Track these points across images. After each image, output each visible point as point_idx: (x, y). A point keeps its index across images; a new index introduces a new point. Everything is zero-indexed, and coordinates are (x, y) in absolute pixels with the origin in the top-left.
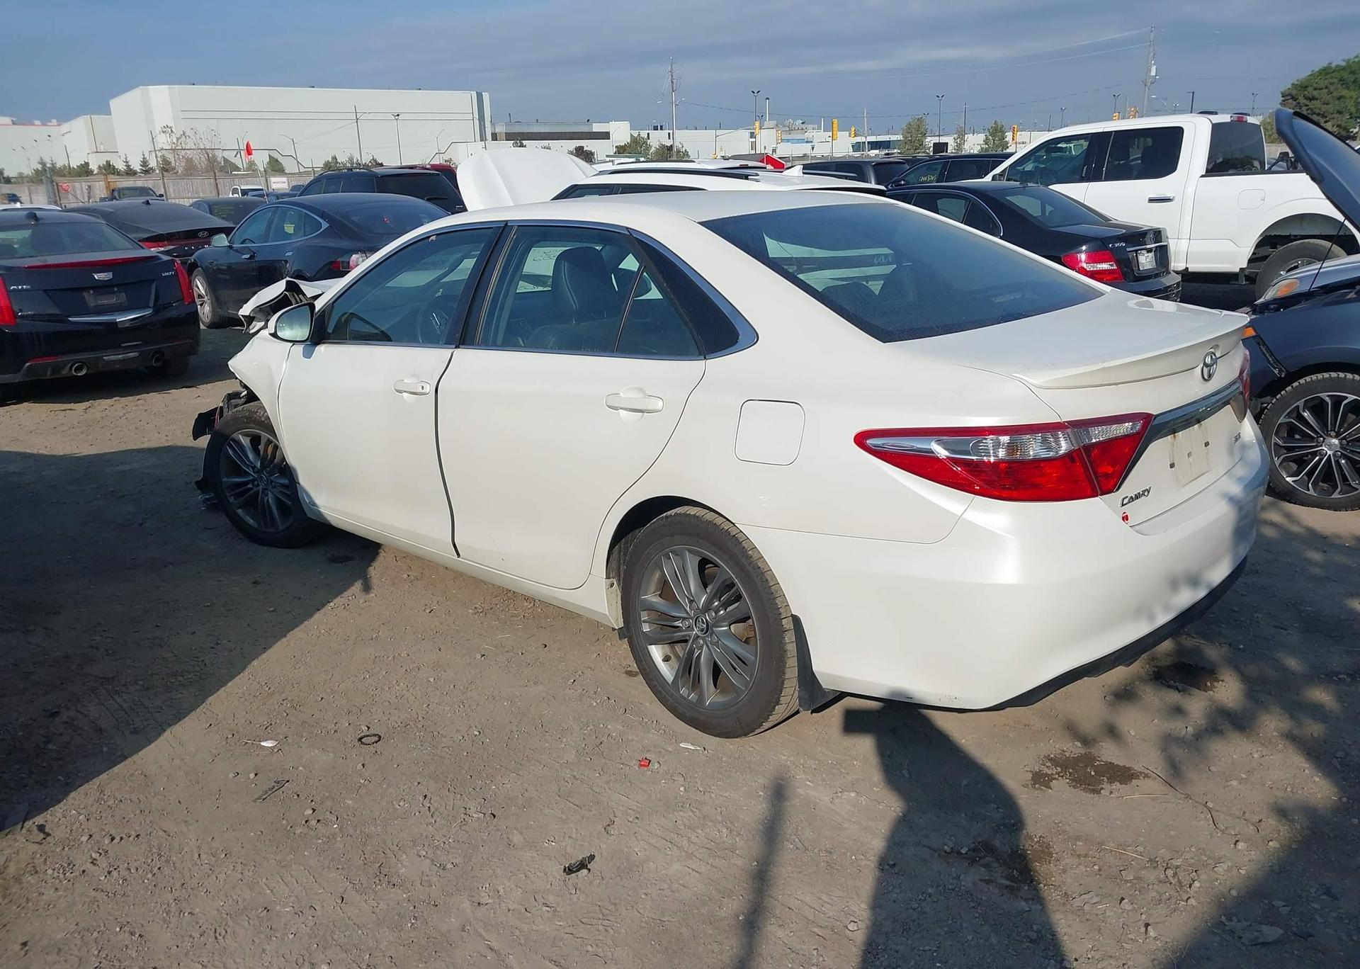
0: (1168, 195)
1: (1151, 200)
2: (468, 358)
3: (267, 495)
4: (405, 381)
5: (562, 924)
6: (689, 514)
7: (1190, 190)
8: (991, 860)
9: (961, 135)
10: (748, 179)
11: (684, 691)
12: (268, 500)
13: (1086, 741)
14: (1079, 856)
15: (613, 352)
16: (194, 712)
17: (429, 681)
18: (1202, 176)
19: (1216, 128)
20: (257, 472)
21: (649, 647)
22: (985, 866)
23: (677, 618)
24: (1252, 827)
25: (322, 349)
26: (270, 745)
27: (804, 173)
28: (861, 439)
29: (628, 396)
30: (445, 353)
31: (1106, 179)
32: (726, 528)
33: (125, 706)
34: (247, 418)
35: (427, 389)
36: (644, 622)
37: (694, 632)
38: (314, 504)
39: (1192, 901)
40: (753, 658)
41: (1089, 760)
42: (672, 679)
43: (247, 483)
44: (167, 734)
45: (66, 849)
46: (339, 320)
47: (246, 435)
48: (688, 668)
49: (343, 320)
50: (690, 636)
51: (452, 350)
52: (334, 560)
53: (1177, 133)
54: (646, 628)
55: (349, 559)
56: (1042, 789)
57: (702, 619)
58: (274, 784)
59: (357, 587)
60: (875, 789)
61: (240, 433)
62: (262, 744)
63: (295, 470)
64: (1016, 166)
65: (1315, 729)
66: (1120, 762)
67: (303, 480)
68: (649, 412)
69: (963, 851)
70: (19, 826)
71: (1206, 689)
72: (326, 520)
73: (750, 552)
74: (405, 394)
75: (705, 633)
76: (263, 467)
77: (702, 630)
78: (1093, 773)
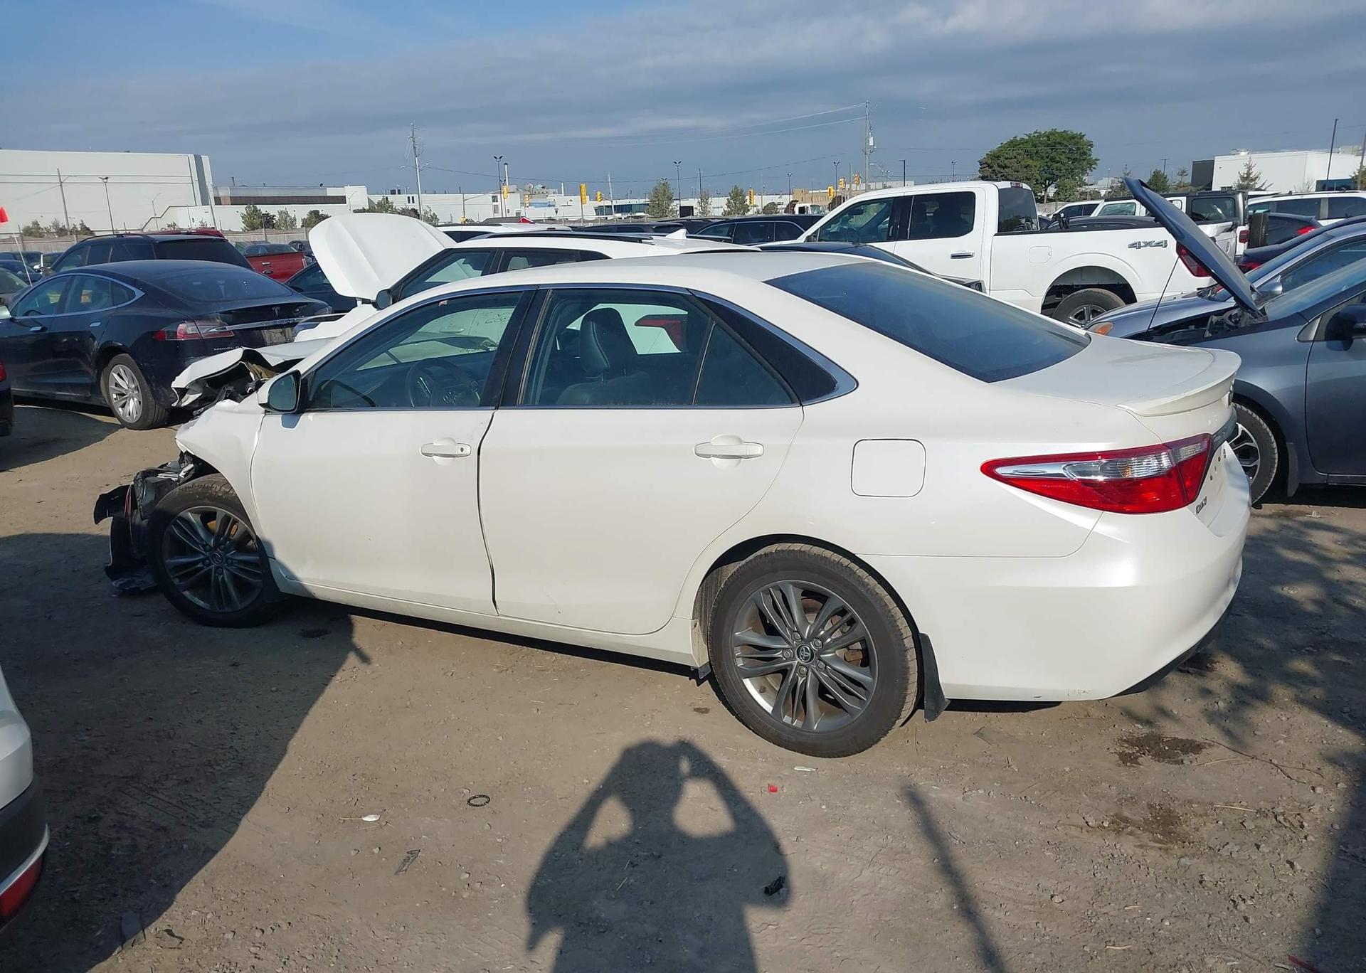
0: (968, 251)
1: (954, 257)
2: (505, 417)
3: (223, 573)
4: (435, 444)
5: (795, 938)
6: (794, 550)
7: (987, 247)
8: (1133, 828)
9: (704, 200)
10: (641, 242)
11: (787, 719)
12: (223, 578)
13: (1148, 723)
14: (1201, 816)
15: (690, 404)
16: (259, 799)
17: (498, 740)
18: (996, 235)
19: (1002, 193)
20: (208, 551)
21: (744, 680)
22: (1131, 834)
23: (777, 650)
24: (1316, 775)
25: (309, 418)
26: (374, 819)
28: (989, 469)
29: (720, 444)
30: (485, 415)
31: (911, 239)
32: (837, 560)
33: (174, 802)
34: (198, 493)
35: (468, 450)
36: (738, 657)
37: (796, 662)
38: (294, 578)
39: (1310, 838)
40: (870, 679)
41: (1158, 739)
42: (772, 708)
43: (197, 562)
44: (245, 823)
45: (215, 949)
46: (319, 387)
47: (194, 512)
48: (793, 698)
49: (323, 387)
50: (791, 666)
51: (492, 412)
52: (308, 635)
53: (969, 198)
54: (740, 663)
55: (320, 633)
56: (1133, 766)
57: (806, 648)
58: (408, 855)
59: (352, 659)
60: (996, 784)
61: (190, 511)
62: (364, 819)
63: (270, 545)
64: (827, 227)
65: (1317, 692)
66: (1182, 736)
67: (282, 554)
68: (748, 457)
69: (1106, 824)
70: (141, 934)
71: (1211, 670)
72: (309, 593)
73: (866, 580)
74: (434, 457)
75: (810, 661)
76: (217, 544)
77: (806, 658)
78: (1167, 748)
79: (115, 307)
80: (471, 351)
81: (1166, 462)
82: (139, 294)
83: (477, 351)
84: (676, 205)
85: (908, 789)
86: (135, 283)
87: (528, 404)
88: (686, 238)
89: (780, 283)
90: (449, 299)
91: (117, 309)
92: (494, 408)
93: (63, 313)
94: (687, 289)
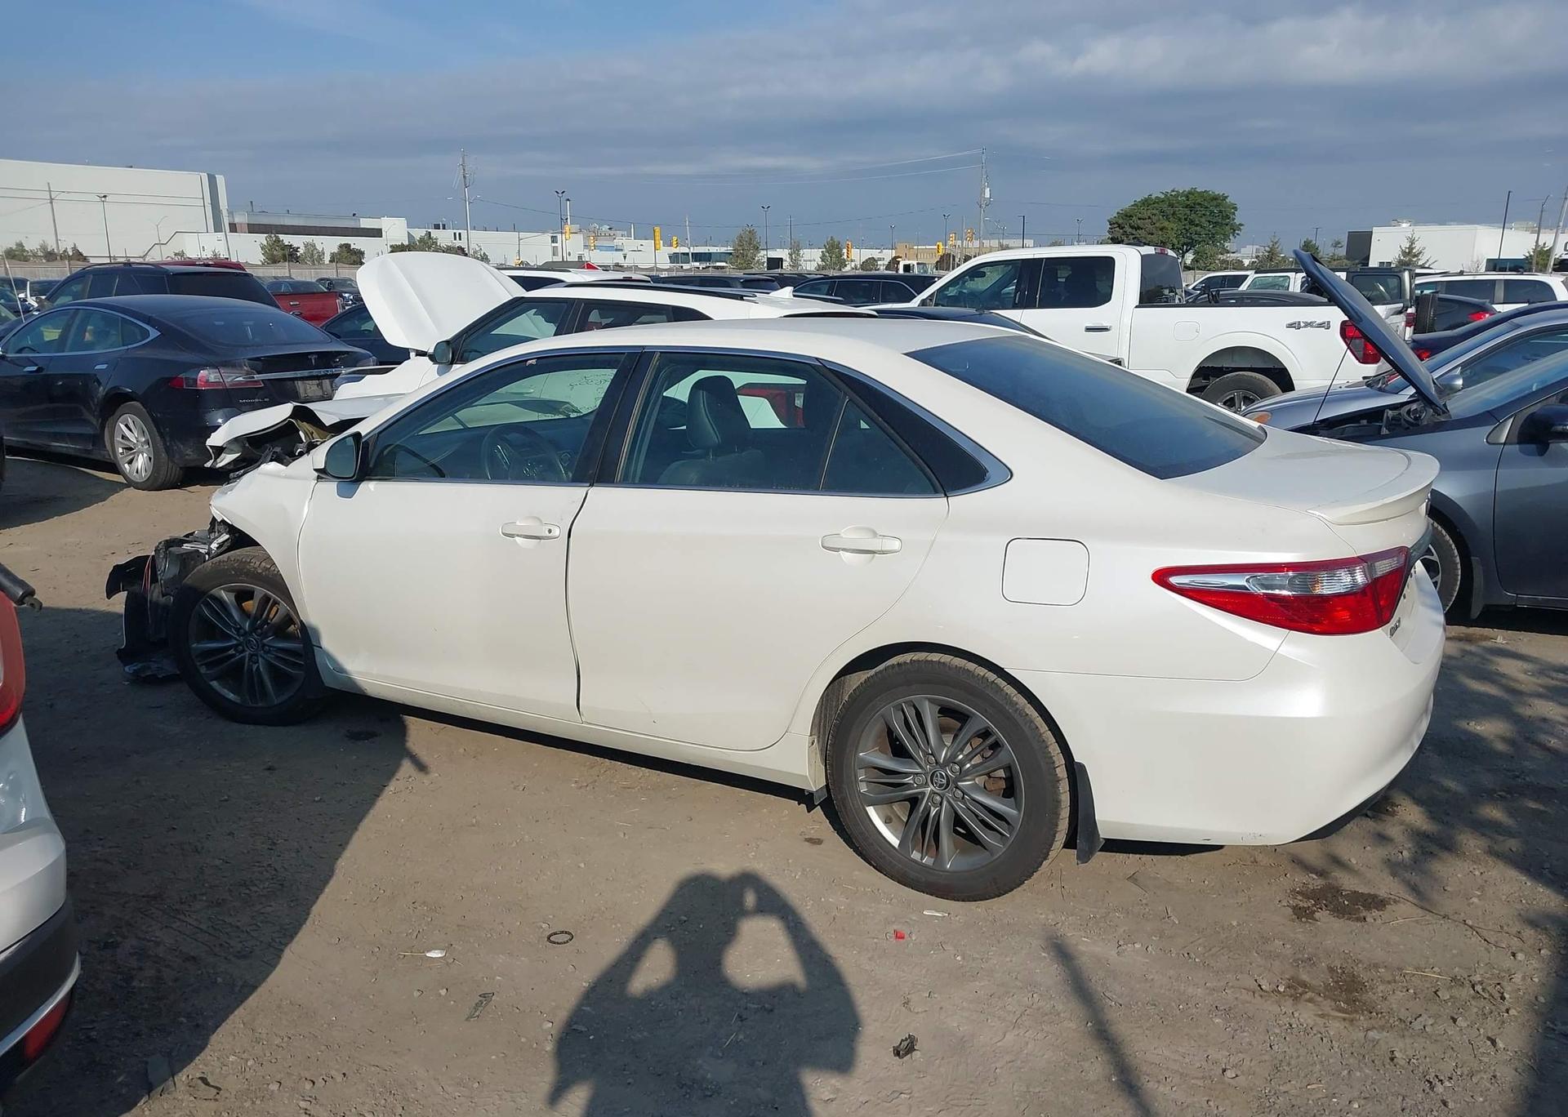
0: (1105, 324)
1: (1088, 329)
2: (603, 497)
3: (258, 662)
4: (518, 523)
5: (931, 1109)
6: (932, 661)
7: (1127, 320)
8: (1313, 994)
9: (795, 249)
10: (742, 300)
11: (916, 855)
12: (258, 668)
13: (1322, 874)
14: (1389, 982)
15: (817, 489)
16: (304, 926)
17: (579, 867)
18: (1136, 307)
19: (1144, 258)
20: (242, 636)
21: (867, 808)
22: (1310, 1000)
23: (907, 775)
24: (1516, 939)
25: (369, 488)
26: (440, 955)
27: (794, 296)
28: (1161, 577)
29: (850, 536)
30: (578, 492)
31: (1041, 306)
32: (982, 674)
33: (204, 927)
34: (234, 569)
35: (556, 532)
36: (861, 781)
37: (929, 789)
38: (342, 670)
39: (1513, 1012)
40: (1015, 812)
41: (1337, 891)
42: (898, 842)
43: (230, 648)
44: (288, 954)
45: (258, 1102)
46: (382, 452)
47: (228, 590)
48: (924, 831)
49: (385, 453)
50: (923, 794)
51: (586, 489)
52: (355, 737)
53: (1108, 264)
54: (863, 788)
55: (370, 735)
56: (1310, 923)
57: (941, 774)
58: (481, 998)
59: (407, 767)
60: (1154, 938)
61: (223, 589)
62: (428, 955)
63: (316, 632)
64: (945, 290)
65: (1513, 844)
66: (1363, 889)
67: (328, 642)
68: (883, 552)
69: (1281, 989)
70: (170, 1082)
71: (1393, 814)
72: (360, 689)
73: (1015, 699)
74: (517, 538)
75: (945, 789)
76: (253, 628)
77: (941, 786)
78: (1346, 903)
79: (126, 348)
80: (550, 417)
81: (1360, 578)
82: (154, 333)
83: (557, 417)
84: (763, 256)
85: (1055, 941)
86: (149, 321)
87: (628, 481)
88: (792, 297)
89: (924, 356)
90: (538, 358)
91: (128, 349)
92: (588, 485)
93: (63, 352)
94: (816, 358)
